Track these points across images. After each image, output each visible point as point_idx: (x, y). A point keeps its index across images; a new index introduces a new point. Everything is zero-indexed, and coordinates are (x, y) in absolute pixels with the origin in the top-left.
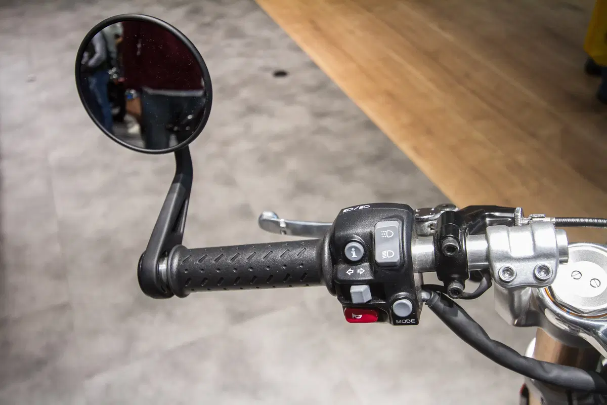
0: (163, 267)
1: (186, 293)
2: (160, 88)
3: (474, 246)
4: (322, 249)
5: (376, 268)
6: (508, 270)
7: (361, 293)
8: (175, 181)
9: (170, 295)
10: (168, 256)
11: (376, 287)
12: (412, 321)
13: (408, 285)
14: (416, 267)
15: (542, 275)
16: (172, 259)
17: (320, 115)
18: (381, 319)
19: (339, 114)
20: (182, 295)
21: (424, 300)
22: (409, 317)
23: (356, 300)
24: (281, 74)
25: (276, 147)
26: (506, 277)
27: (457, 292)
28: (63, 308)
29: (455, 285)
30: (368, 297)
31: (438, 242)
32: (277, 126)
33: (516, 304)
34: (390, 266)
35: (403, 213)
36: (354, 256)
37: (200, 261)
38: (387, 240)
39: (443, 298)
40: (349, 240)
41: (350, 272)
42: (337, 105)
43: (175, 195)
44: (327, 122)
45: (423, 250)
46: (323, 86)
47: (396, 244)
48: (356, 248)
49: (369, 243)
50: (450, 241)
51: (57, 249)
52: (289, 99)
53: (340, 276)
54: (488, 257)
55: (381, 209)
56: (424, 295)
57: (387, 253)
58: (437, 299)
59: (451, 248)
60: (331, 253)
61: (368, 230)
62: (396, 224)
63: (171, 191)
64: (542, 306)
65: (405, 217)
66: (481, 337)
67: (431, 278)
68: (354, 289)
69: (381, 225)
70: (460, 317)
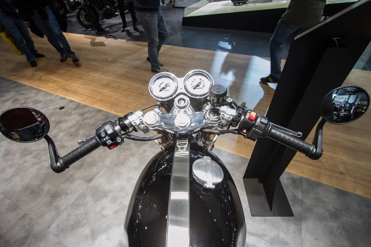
0: (58, 164)
1: (68, 166)
2: (23, 128)
3: (126, 122)
4: (96, 138)
5: (109, 135)
6: (135, 123)
7: (109, 142)
8: (49, 144)
9: (65, 169)
10: (58, 161)
11: (112, 139)
12: (123, 142)
13: (118, 135)
14: (118, 132)
15: (141, 121)
16: (60, 161)
17: (82, 115)
18: (117, 145)
19: (88, 111)
20: (68, 168)
21: (124, 137)
22: (122, 141)
23: (109, 144)
24: (62, 108)
25: (73, 130)
26: (135, 124)
27: (128, 132)
28: (24, 216)
29: (127, 131)
30: (111, 142)
31: (119, 125)
32: (70, 124)
33: (141, 129)
34: (112, 134)
35: (110, 122)
36: (103, 136)
37: (68, 157)
38: (108, 129)
39: (127, 135)
40: (101, 133)
41: (104, 139)
42: (86, 110)
43: (51, 147)
44: (86, 115)
45: (117, 128)
46: (78, 106)
47: (111, 129)
48: (103, 134)
49: (105, 132)
50: (121, 123)
51: (8, 201)
52: (70, 114)
53: (103, 141)
54: (130, 123)
55: (104, 124)
56: (123, 136)
57: (110, 131)
58: (126, 136)
59: (122, 124)
60: (99, 138)
61: (103, 129)
62: (108, 125)
63: (49, 147)
64: (147, 127)
65: (110, 123)
66: (138, 138)
67: (123, 132)
68: (107, 142)
69: (105, 127)
70: (132, 137)
